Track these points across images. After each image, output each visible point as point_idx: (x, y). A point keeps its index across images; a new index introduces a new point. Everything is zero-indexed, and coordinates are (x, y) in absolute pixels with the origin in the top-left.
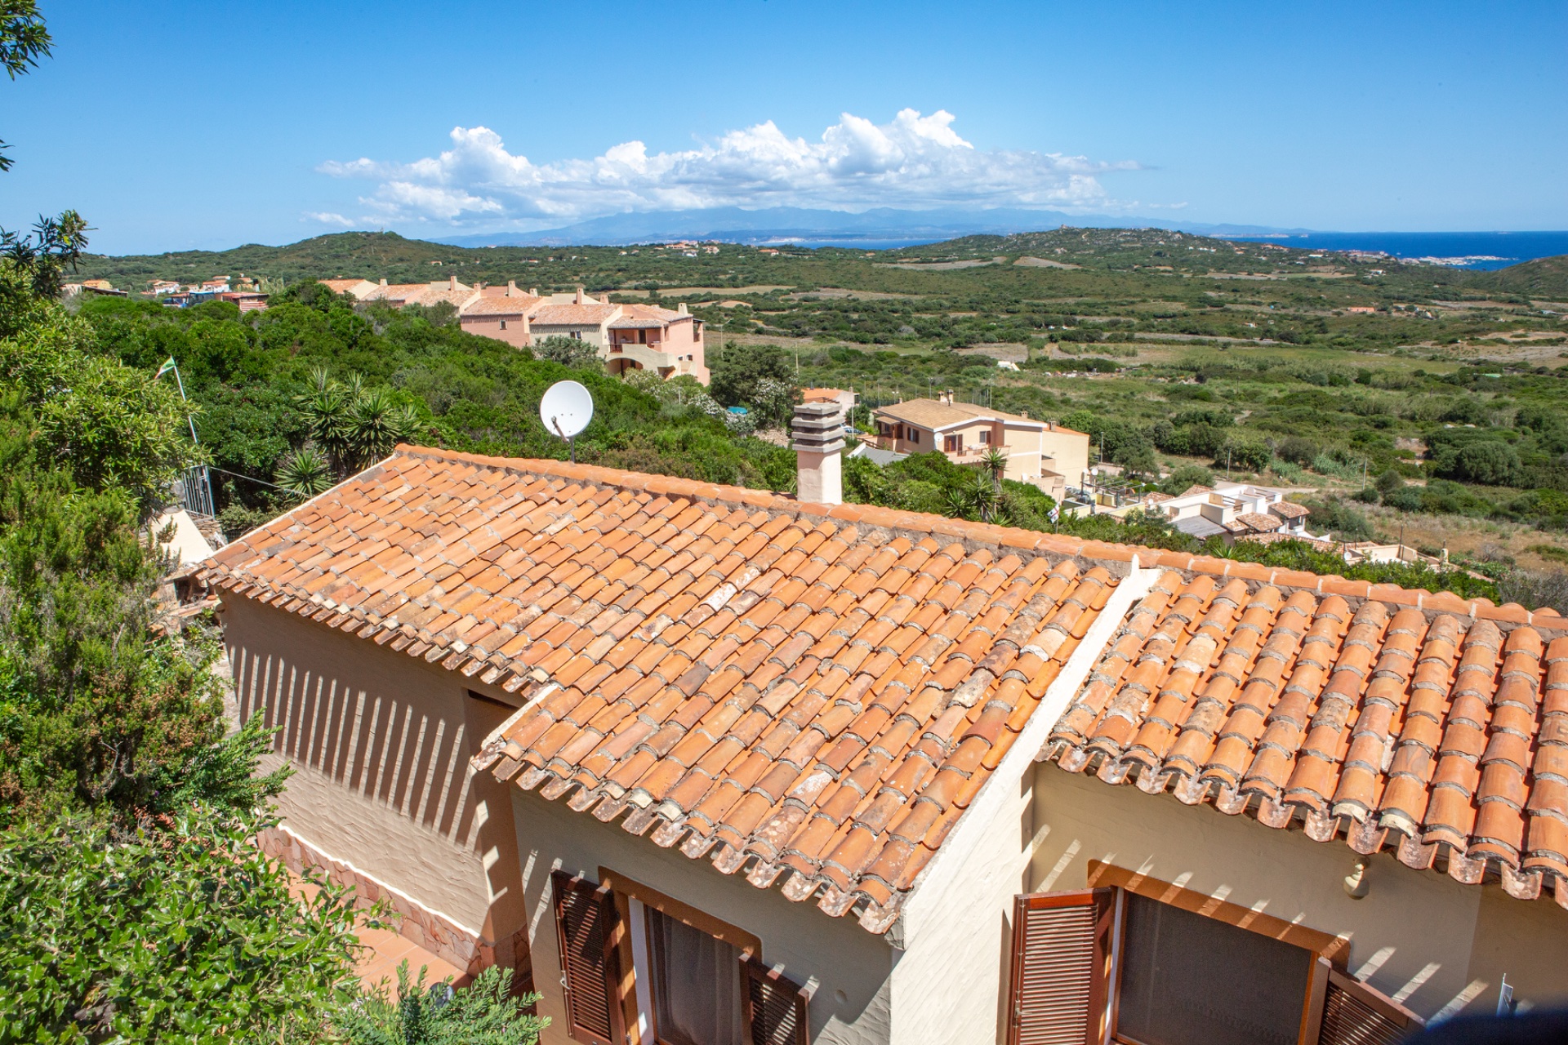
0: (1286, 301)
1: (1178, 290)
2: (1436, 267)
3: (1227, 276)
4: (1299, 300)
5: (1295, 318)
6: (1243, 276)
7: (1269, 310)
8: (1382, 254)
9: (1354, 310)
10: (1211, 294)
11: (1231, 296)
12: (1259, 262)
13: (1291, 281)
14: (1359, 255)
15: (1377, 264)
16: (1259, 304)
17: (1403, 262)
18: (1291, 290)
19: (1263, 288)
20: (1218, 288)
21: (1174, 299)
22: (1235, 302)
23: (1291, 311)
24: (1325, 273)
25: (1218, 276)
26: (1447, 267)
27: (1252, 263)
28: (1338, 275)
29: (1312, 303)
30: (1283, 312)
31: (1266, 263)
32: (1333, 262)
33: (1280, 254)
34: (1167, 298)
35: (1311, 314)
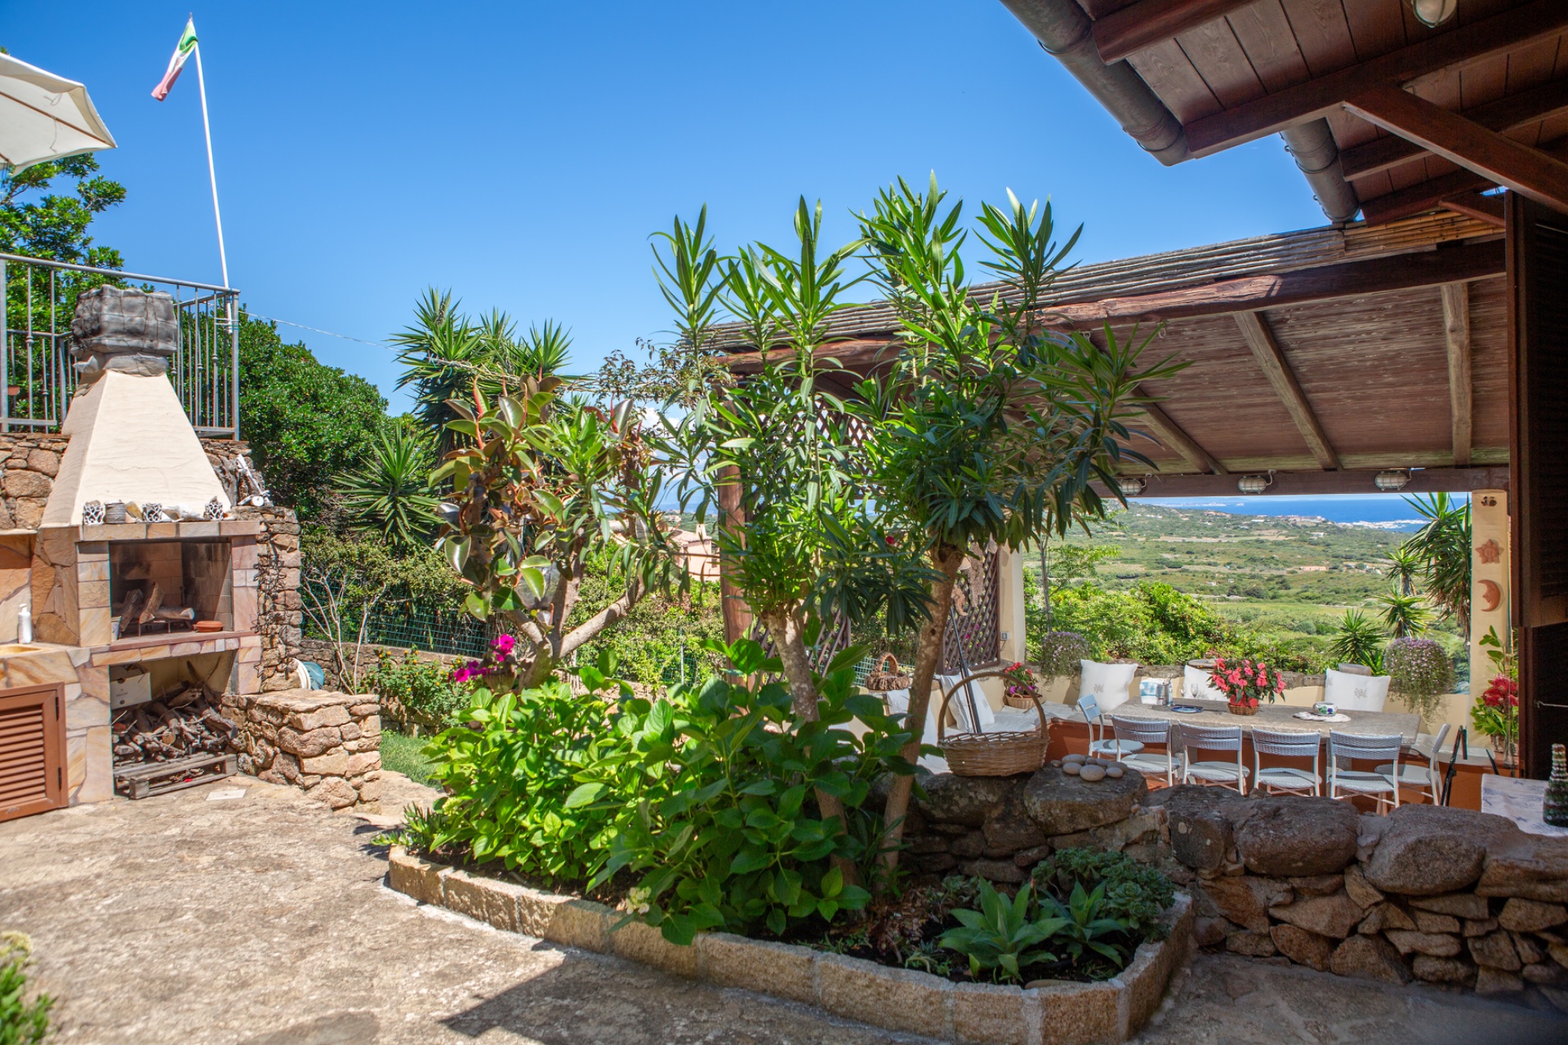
0: (1241, 562)
1: (1135, 553)
2: (1369, 530)
3: (1180, 539)
4: (1253, 560)
5: (1253, 577)
6: (1194, 539)
7: (1226, 570)
8: (1319, 519)
9: (1307, 568)
10: (1166, 556)
11: (1187, 558)
12: (1205, 527)
13: (1242, 543)
14: (1300, 520)
15: (1317, 527)
16: (1215, 564)
17: (1341, 525)
18: (1243, 550)
19: (1216, 550)
20: (1173, 550)
21: (1133, 561)
22: (1191, 563)
23: (1247, 570)
24: (1270, 536)
25: (1170, 539)
26: (1380, 530)
27: (1198, 528)
28: (1282, 538)
29: (1265, 562)
30: (1239, 571)
31: (1212, 528)
32: (1275, 526)
33: (1225, 520)
34: (1125, 561)
35: (1267, 573)
